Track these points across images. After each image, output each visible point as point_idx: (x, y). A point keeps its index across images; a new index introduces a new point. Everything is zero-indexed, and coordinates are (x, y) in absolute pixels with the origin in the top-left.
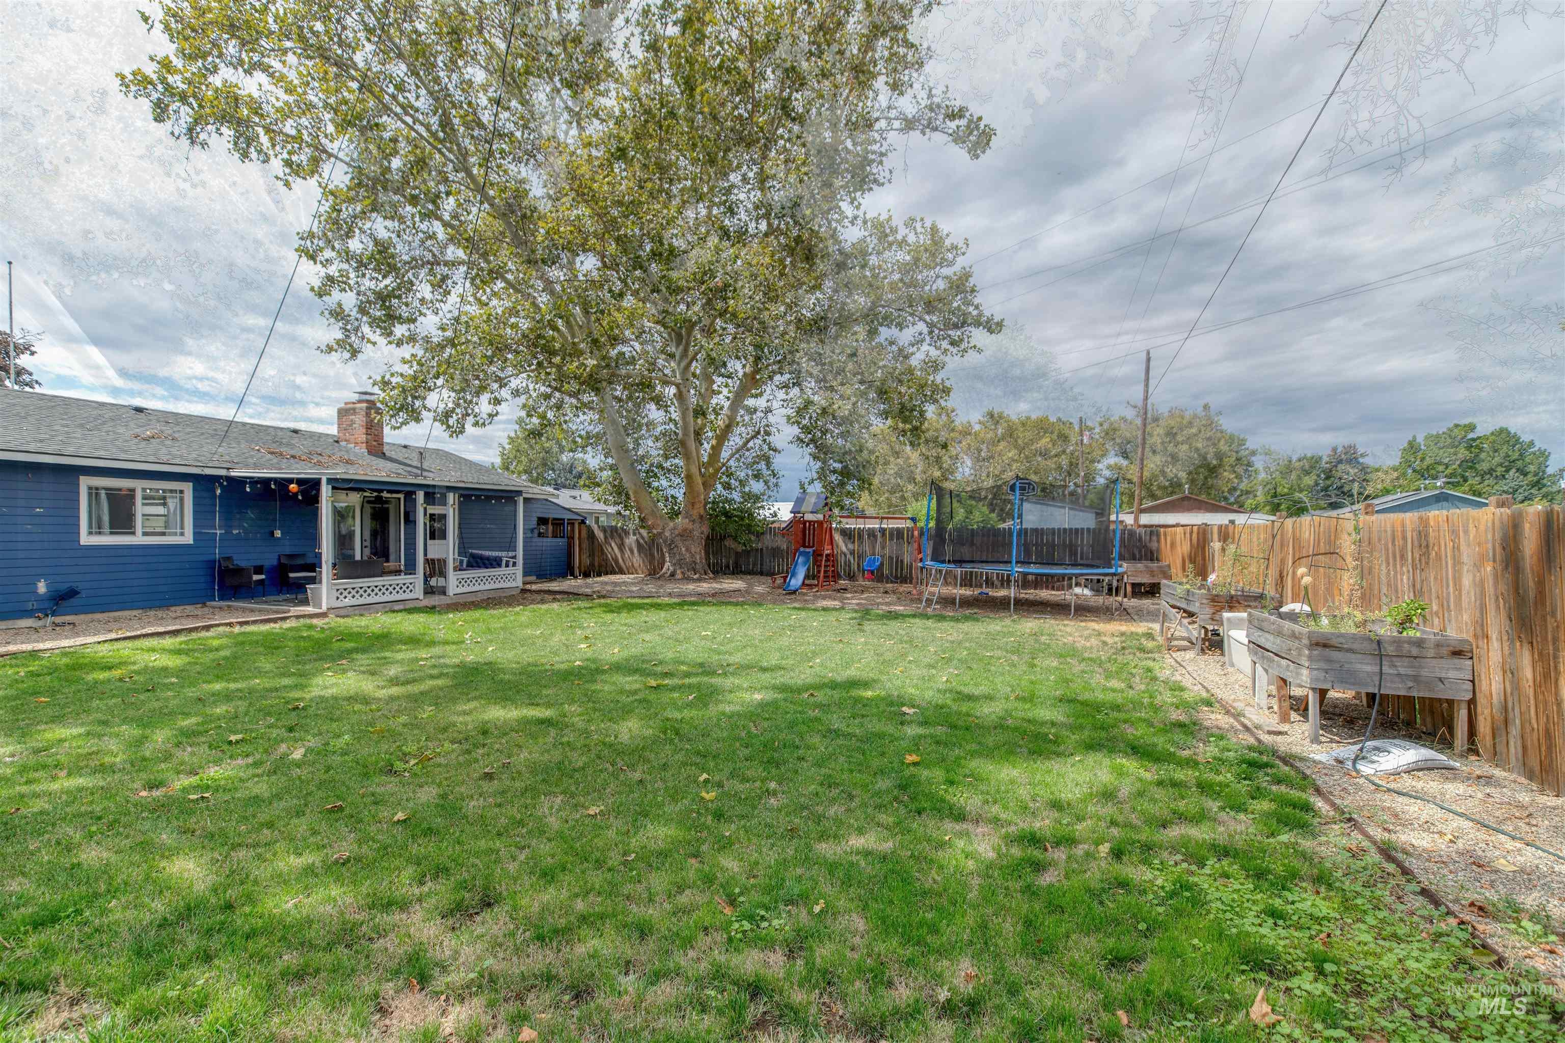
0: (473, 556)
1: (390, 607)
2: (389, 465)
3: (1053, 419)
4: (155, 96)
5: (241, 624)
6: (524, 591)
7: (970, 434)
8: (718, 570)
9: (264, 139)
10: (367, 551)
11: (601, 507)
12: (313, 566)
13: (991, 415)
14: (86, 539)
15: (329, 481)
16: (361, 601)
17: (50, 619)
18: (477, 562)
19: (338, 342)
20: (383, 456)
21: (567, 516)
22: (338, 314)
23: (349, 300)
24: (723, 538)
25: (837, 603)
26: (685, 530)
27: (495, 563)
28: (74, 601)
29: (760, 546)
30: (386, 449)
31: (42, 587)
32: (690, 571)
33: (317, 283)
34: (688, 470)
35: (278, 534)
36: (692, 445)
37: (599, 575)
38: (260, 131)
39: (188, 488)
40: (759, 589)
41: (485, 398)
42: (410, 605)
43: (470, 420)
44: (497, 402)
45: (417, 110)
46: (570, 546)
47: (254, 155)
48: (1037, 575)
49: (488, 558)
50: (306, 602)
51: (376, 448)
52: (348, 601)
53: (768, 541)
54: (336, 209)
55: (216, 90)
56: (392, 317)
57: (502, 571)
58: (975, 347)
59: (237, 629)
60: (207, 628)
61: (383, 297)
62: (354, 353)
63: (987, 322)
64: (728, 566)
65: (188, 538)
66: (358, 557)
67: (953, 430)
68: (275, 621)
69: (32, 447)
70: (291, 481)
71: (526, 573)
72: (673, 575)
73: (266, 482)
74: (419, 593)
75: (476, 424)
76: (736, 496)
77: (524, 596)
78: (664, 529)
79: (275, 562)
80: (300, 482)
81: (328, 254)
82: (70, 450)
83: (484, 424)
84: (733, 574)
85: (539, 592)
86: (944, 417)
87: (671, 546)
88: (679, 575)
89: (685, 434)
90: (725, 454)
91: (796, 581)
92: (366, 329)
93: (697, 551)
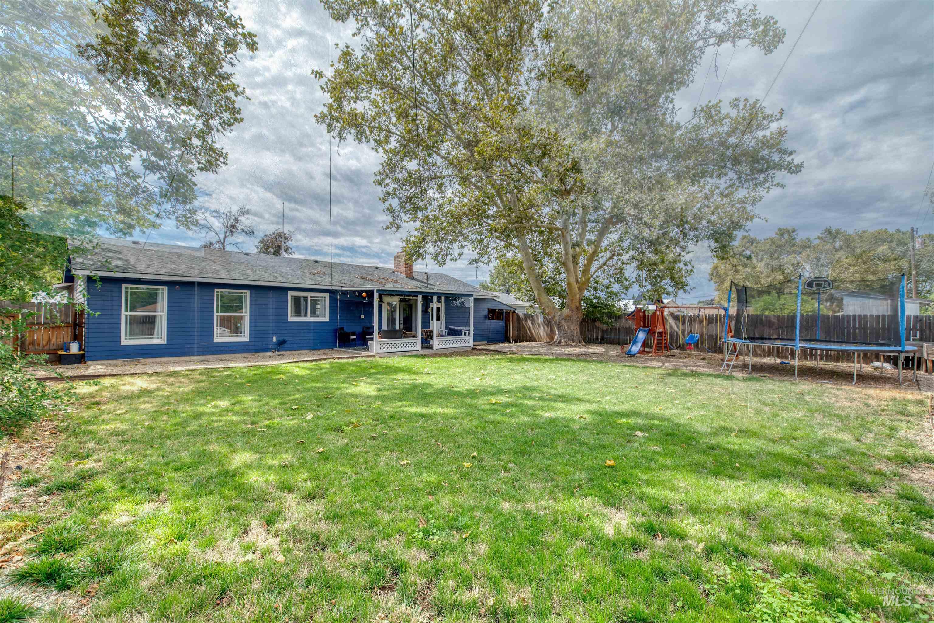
0: (450, 329)
1: (404, 354)
2: (415, 283)
3: (892, 231)
4: (328, 121)
5: (339, 358)
6: (473, 349)
7: (809, 247)
8: (588, 341)
9: (368, 133)
10: (402, 326)
11: (520, 302)
12: (372, 333)
13: (829, 232)
14: (290, 319)
15: (378, 291)
16: (391, 350)
17: (277, 353)
18: (452, 332)
19: (391, 223)
20: (413, 278)
21: (505, 308)
22: (390, 210)
23: (395, 203)
24: (594, 320)
25: (660, 364)
26: (567, 316)
27: (458, 333)
28: (285, 346)
29: (618, 325)
30: (414, 275)
31: (275, 339)
32: (570, 340)
33: (382, 196)
34: (568, 280)
35: (363, 317)
36: (571, 265)
37: (523, 341)
38: (366, 128)
39: (327, 295)
40: (612, 353)
41: (455, 245)
42: (414, 353)
43: (449, 257)
44: (462, 247)
45: (427, 102)
46: (507, 325)
47: (364, 140)
48: (837, 350)
49: (457, 331)
50: (368, 350)
51: (410, 275)
52: (385, 350)
53: (623, 323)
54: (390, 159)
55: (349, 113)
56: (416, 209)
57: (462, 337)
58: (778, 184)
59: (337, 360)
60: (324, 359)
61: (410, 199)
62: (398, 227)
63: (788, 165)
64: (597, 339)
65: (327, 319)
66: (398, 328)
67: (794, 245)
68: (352, 358)
69: (272, 279)
70: (363, 291)
71: (475, 340)
72: (560, 343)
73: (355, 292)
74: (418, 347)
75: (452, 260)
76: (602, 295)
77: (473, 351)
78: (555, 316)
79: (361, 330)
80: (367, 292)
81: (387, 181)
82: (285, 280)
83: (456, 260)
84: (601, 343)
85: (480, 350)
86: (786, 236)
87: (559, 326)
88: (563, 344)
89: (567, 259)
90: (593, 269)
91: (636, 348)
92: (402, 215)
93: (574, 328)
